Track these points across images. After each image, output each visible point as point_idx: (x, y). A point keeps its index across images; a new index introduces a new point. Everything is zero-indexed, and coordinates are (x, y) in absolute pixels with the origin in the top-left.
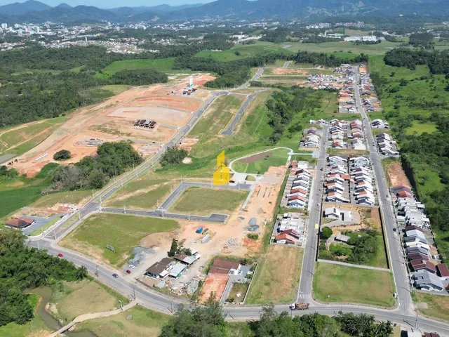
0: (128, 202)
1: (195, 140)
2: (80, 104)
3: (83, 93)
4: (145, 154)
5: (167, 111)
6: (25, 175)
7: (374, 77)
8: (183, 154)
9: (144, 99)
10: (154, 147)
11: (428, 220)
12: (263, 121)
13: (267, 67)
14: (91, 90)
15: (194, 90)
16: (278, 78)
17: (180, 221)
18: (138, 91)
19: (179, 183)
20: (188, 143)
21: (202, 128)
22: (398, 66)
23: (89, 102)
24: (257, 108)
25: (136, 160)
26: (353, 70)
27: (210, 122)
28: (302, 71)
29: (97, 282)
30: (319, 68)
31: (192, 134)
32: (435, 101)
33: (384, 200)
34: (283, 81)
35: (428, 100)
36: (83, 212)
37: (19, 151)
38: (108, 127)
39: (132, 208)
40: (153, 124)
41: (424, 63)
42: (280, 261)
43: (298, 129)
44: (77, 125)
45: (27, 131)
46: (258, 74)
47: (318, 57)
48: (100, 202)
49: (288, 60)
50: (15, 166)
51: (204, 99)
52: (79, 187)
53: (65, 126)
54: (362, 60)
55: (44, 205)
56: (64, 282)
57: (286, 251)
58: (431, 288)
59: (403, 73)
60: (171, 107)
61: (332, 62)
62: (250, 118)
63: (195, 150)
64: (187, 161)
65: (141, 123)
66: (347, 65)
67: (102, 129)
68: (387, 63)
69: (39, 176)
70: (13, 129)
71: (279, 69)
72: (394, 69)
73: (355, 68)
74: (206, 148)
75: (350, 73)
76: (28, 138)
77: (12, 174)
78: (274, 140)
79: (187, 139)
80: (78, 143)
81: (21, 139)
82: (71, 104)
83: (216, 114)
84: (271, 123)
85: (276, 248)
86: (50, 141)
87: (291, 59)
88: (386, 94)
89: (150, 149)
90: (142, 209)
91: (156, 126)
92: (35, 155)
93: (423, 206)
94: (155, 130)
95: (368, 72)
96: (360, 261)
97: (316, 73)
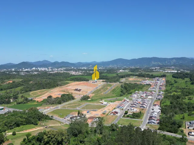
0: (68, 107)
1: (93, 95)
2: (57, 85)
3: (59, 83)
4: (76, 98)
5: (86, 87)
6: (38, 101)
7: (167, 82)
8: (88, 97)
10: (79, 96)
11: (160, 111)
12: (119, 91)
13: (127, 78)
14: (61, 82)
15: (96, 82)
16: (130, 81)
17: (83, 111)
18: (78, 83)
19: (85, 104)
20: (91, 95)
21: (97, 92)
22: (178, 78)
23: (61, 85)
24: (117, 87)
25: (73, 98)
26: (160, 80)
27: (100, 90)
28: (140, 79)
29: (56, 120)
30: (147, 78)
31: (93, 93)
32: (186, 88)
33: (149, 107)
34: (132, 82)
35: (183, 87)
36: (54, 109)
37: (37, 97)
38: (66, 91)
39: (69, 108)
40: (80, 90)
41: (188, 77)
42: (110, 118)
43: (131, 93)
44: (56, 90)
45: (40, 92)
46: (123, 80)
47: (146, 75)
48: (60, 107)
49: (135, 76)
50: (35, 99)
51: (99, 84)
52: (54, 104)
53: (52, 91)
54: (164, 76)
55: (43, 107)
56: (47, 120)
57: (113, 116)
58: (152, 123)
59: (180, 80)
60: (87, 86)
61: (152, 77)
62: (114, 89)
63: (93, 97)
64: (89, 99)
65: (76, 90)
66: (158, 78)
67: (64, 91)
68: (173, 77)
69: (42, 101)
70: (35, 91)
71: (131, 79)
72: (176, 79)
73: (161, 79)
74: (96, 97)
75: (158, 80)
76: (39, 94)
77: (34, 101)
78: (121, 95)
79: (91, 94)
80: (55, 95)
81: (38, 94)
82: (54, 85)
83: (102, 88)
84: (122, 92)
85: (110, 116)
86: (46, 94)
87: (136, 76)
88: (168, 86)
89: (78, 96)
90: (72, 108)
91: (81, 91)
92: (41, 97)
93: (160, 108)
94: (80, 92)
95: (165, 80)
96: (134, 118)
97: (146, 80)
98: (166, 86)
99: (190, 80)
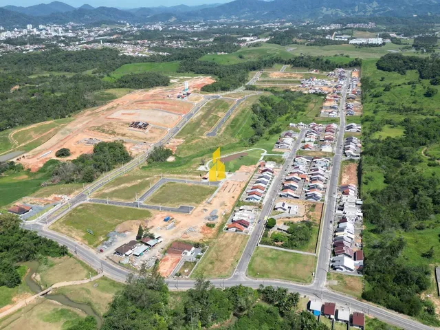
0: (112, 194)
1: (182, 140)
2: (85, 106)
3: (88, 97)
4: (134, 153)
5: (160, 113)
6: (29, 170)
7: (365, 83)
8: (168, 153)
9: (142, 102)
10: (145, 146)
11: (362, 214)
12: (246, 124)
13: (265, 71)
14: (96, 93)
15: (188, 94)
16: (274, 81)
17: (152, 211)
18: (139, 94)
19: (160, 178)
20: (174, 143)
21: (189, 130)
22: (389, 70)
23: (94, 105)
24: (243, 111)
25: (126, 158)
26: (346, 75)
27: (198, 124)
28: (297, 75)
29: (75, 258)
30: (313, 72)
31: (179, 136)
32: (413, 106)
33: (330, 197)
34: (277, 85)
35: (407, 105)
36: (73, 202)
37: (27, 149)
38: (106, 128)
39: (115, 199)
40: (145, 126)
41: (415, 69)
42: (227, 246)
43: (278, 131)
44: (79, 126)
45: (36, 130)
46: (255, 78)
47: (314, 61)
48: (89, 193)
49: (285, 64)
50: (23, 161)
51: (196, 103)
52: (73, 180)
53: (69, 127)
54: (356, 64)
55: (41, 196)
56: (50, 258)
57: (234, 237)
58: (344, 270)
59: (394, 78)
60: (165, 110)
61: (326, 66)
62: (235, 121)
63: (180, 149)
64: (171, 159)
65: (135, 125)
66: (340, 70)
67: (101, 129)
68: (379, 68)
69: (41, 170)
70: (24, 129)
71: (276, 73)
72: (385, 73)
73: (348, 72)
74: (189, 148)
75: (342, 77)
76: (35, 137)
77: (19, 168)
78: (253, 142)
79: (175, 140)
80: (78, 142)
81: (30, 137)
82: (76, 106)
83: (204, 117)
84: (254, 126)
85: (227, 235)
86: (54, 140)
87: (289, 63)
88: (369, 98)
89: (139, 150)
90: (122, 201)
91: (149, 128)
92: (40, 152)
93: (361, 202)
94: (147, 131)
95: (359, 76)
96: (293, 246)
97: (309, 77)
98: (363, 100)
99: (418, 75)
